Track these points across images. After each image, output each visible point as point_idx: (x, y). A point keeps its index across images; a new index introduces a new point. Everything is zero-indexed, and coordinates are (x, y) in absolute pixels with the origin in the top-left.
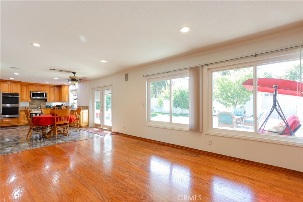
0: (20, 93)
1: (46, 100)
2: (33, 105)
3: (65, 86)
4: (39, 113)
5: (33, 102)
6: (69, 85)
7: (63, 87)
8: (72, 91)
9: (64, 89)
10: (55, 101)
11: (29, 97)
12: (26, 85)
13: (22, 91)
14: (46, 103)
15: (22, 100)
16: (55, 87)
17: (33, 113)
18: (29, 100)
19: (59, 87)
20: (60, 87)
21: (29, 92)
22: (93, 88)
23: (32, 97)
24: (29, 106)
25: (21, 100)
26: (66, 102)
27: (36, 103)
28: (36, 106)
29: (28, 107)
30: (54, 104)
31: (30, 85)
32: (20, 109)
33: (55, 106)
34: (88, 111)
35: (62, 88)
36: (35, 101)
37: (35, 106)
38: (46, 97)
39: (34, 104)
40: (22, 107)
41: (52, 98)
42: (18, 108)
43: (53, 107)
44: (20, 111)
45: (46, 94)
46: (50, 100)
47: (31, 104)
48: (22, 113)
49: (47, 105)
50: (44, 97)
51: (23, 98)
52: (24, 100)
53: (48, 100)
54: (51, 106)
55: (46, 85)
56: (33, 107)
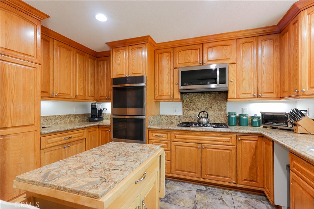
2: (192, 112)
5: (191, 101)
10: (258, 96)
11: (176, 88)
12: (170, 50)
15: (161, 98)
18: (175, 97)
21: (177, 71)
23: (182, 85)
24: (180, 113)
25: (159, 95)
29: (179, 116)
31: (177, 49)
33: (259, 115)
38: (223, 81)
39: (193, 109)
40: (167, 116)
41: (247, 86)
42: (143, 119)
43: (251, 122)
44: (147, 130)
45: (223, 71)
46: (239, 93)
47: (186, 108)
48: (153, 138)
49: (229, 113)
50: (216, 83)
51: (162, 91)
52: (164, 95)
53: (231, 95)
54: (246, 115)
55: (225, 37)
56: (191, 117)
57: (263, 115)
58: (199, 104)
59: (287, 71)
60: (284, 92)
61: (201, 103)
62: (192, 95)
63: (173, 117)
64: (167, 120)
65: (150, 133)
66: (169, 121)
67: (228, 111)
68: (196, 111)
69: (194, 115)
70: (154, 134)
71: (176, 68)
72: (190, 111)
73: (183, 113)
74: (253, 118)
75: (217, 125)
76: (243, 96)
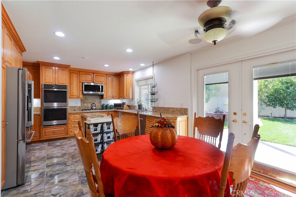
0: (68, 85)
1: (102, 97)
2: (86, 104)
3: (128, 73)
4: (100, 123)
5: (86, 99)
6: (133, 72)
7: (125, 75)
8: (139, 81)
9: (127, 78)
10: (113, 98)
11: (81, 92)
12: (77, 72)
13: (71, 81)
14: (102, 100)
15: (72, 97)
16: (114, 76)
17: (91, 124)
18: (80, 97)
19: (118, 76)
20: (120, 76)
21: (81, 84)
22: (198, 70)
23: (85, 91)
24: (80, 105)
25: (71, 95)
26: (129, 98)
27: (90, 101)
28: (90, 105)
29: (79, 107)
30: (112, 102)
31: (81, 73)
32: (69, 111)
33: (113, 105)
34: (188, 118)
35: (124, 78)
36: (88, 97)
37: (88, 106)
38: (102, 91)
40: (71, 107)
41: (110, 94)
42: (66, 108)
43: (111, 107)
44: (68, 114)
45: (102, 87)
46: (107, 96)
47: (83, 102)
48: (71, 118)
49: (103, 104)
50: (100, 91)
51: (73, 93)
52: (73, 96)
53: (105, 97)
54: (109, 105)
55: (103, 73)
56: (86, 107)
57: (114, 104)
58: (90, 100)
59: (121, 89)
60: (120, 96)
61: (91, 100)
62: (86, 96)
63: (76, 107)
64: (71, 109)
65: (70, 116)
66: (73, 109)
67: (102, 103)
68: (88, 104)
69: (87, 106)
70: (72, 116)
71: (81, 82)
72: (85, 104)
73: (81, 105)
74: (111, 106)
75: (99, 109)
76: (109, 97)
